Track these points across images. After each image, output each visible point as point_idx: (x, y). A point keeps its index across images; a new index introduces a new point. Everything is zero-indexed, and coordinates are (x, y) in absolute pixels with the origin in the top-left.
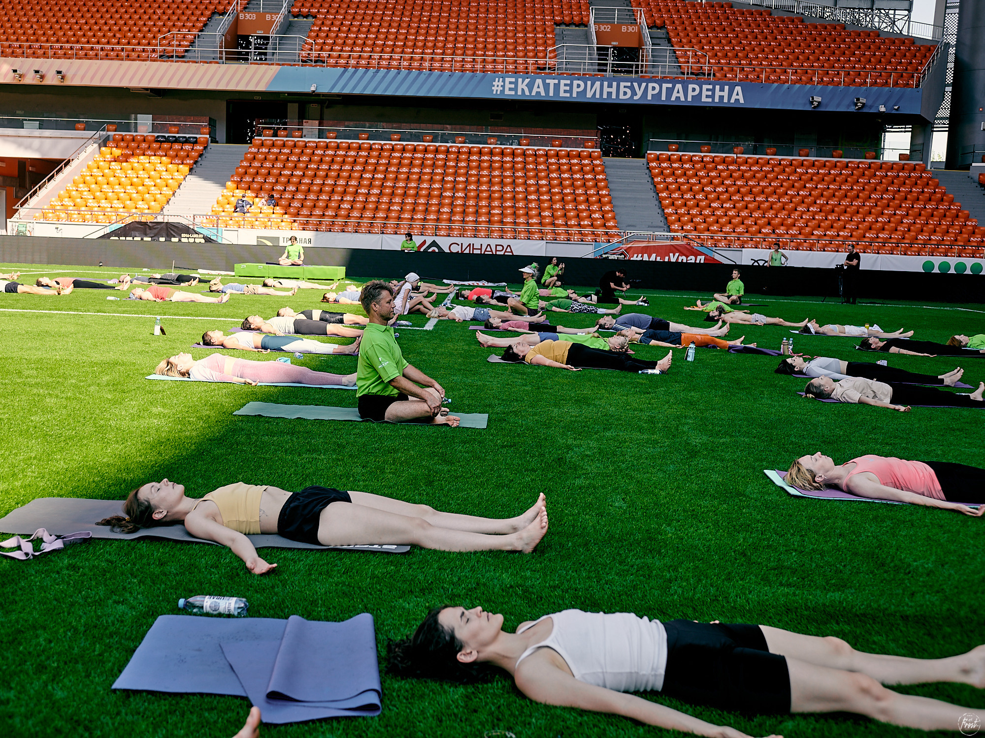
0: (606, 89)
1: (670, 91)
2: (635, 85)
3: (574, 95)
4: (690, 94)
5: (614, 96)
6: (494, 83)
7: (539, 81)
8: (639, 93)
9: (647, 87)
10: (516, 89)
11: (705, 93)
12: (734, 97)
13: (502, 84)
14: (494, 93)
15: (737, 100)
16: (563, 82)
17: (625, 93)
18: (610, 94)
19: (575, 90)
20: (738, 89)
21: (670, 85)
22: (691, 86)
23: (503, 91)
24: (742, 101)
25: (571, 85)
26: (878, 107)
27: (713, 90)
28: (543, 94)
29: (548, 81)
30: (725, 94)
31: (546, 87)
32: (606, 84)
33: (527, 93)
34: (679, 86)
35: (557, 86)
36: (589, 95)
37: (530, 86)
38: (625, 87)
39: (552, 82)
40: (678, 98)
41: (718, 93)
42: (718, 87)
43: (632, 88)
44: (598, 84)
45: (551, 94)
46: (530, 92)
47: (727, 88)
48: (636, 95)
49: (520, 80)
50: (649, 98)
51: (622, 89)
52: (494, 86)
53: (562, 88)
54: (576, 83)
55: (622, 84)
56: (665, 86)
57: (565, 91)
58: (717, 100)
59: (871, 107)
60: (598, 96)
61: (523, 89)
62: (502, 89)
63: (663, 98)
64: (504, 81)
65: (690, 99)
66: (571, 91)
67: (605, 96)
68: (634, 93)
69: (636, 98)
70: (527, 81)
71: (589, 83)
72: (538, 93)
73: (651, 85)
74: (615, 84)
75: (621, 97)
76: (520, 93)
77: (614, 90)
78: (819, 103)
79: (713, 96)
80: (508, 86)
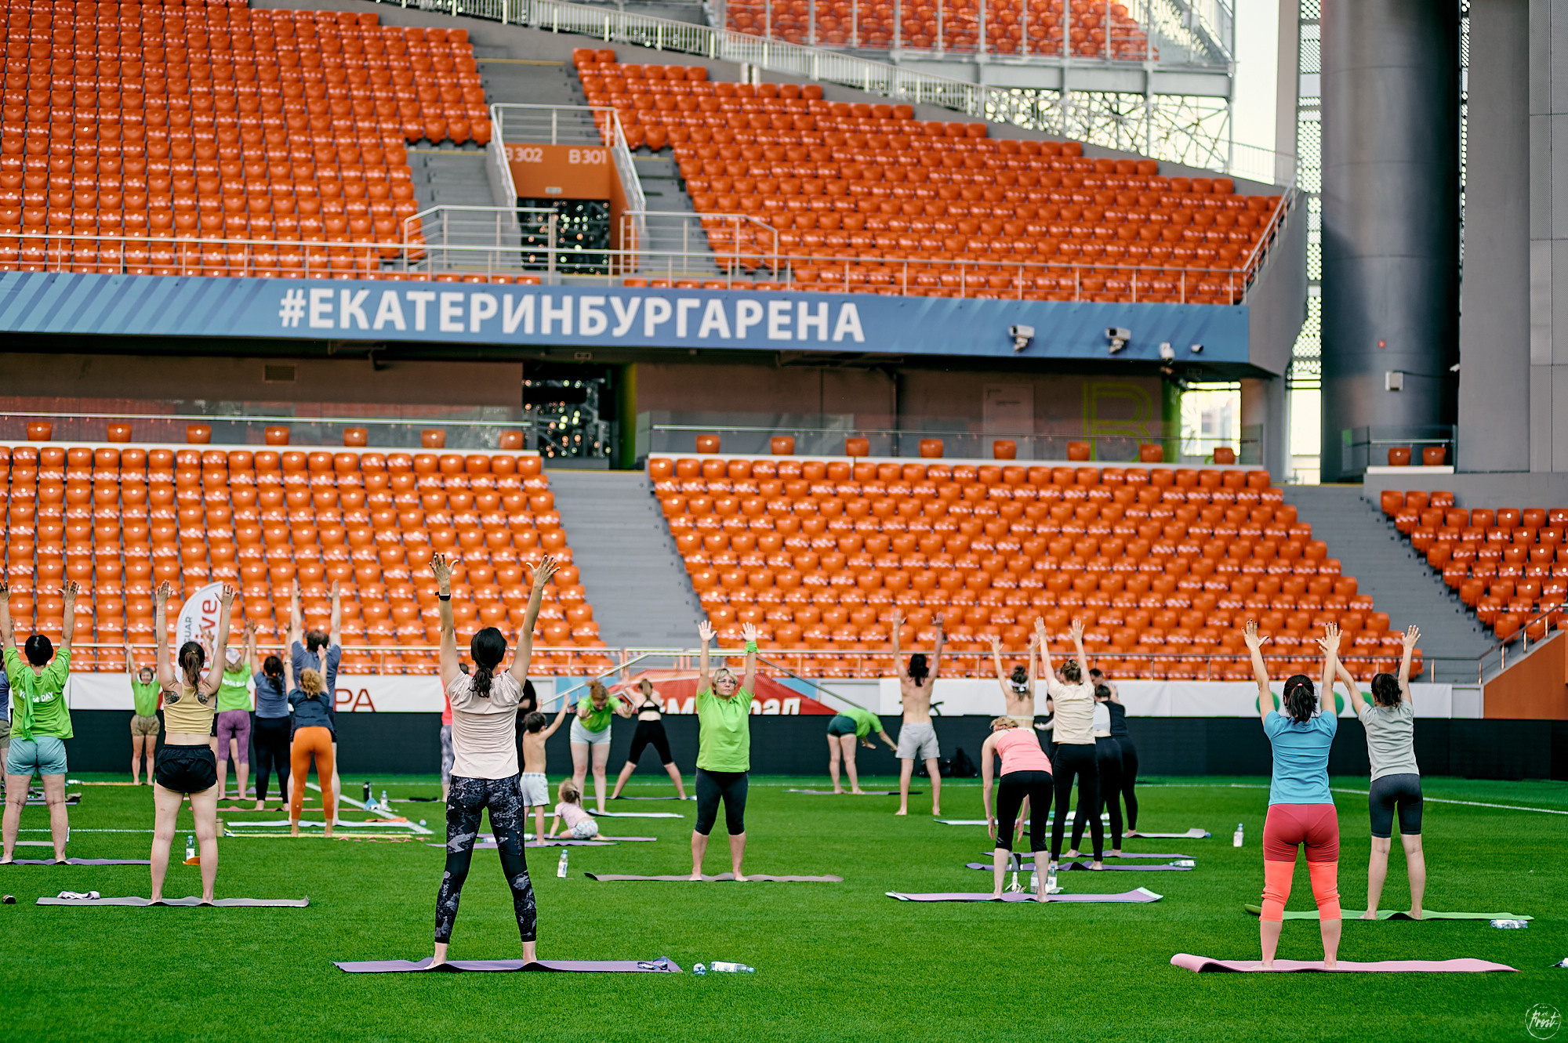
0: (548, 314)
1: (695, 316)
2: (616, 302)
3: (475, 327)
4: (743, 322)
5: (567, 329)
6: (283, 302)
7: (390, 297)
8: (626, 321)
9: (641, 308)
10: (335, 315)
11: (775, 320)
12: (841, 328)
13: (304, 303)
14: (285, 323)
15: (848, 336)
16: (447, 298)
17: (593, 322)
18: (557, 324)
19: (477, 317)
20: (849, 310)
21: (695, 303)
22: (742, 305)
23: (305, 321)
24: (859, 337)
25: (466, 305)
26: (1157, 347)
27: (793, 313)
28: (401, 325)
29: (411, 295)
30: (821, 320)
31: (409, 308)
32: (547, 300)
33: (363, 324)
34: (715, 305)
35: (433, 308)
36: (509, 326)
37: (371, 307)
38: (592, 307)
39: (421, 298)
40: (714, 332)
41: (804, 320)
42: (803, 307)
43: (608, 309)
44: (528, 301)
45: (420, 324)
46: (371, 319)
47: (823, 307)
48: (618, 324)
49: (345, 294)
50: (649, 331)
51: (585, 314)
52: (283, 308)
53: (446, 311)
54: (477, 299)
55: (586, 301)
56: (684, 304)
57: (453, 319)
58: (803, 335)
59: (1142, 348)
60: (529, 329)
61: (353, 317)
62: (302, 314)
63: (682, 331)
64: (307, 296)
65: (741, 333)
66: (465, 319)
67: (546, 329)
68: (613, 321)
69: (618, 332)
70: (362, 295)
71: (508, 299)
72: (389, 324)
73: (651, 303)
74: (568, 301)
75: (585, 330)
76: (345, 323)
77: (566, 314)
78: (1030, 340)
79: (793, 327)
80: (316, 308)
